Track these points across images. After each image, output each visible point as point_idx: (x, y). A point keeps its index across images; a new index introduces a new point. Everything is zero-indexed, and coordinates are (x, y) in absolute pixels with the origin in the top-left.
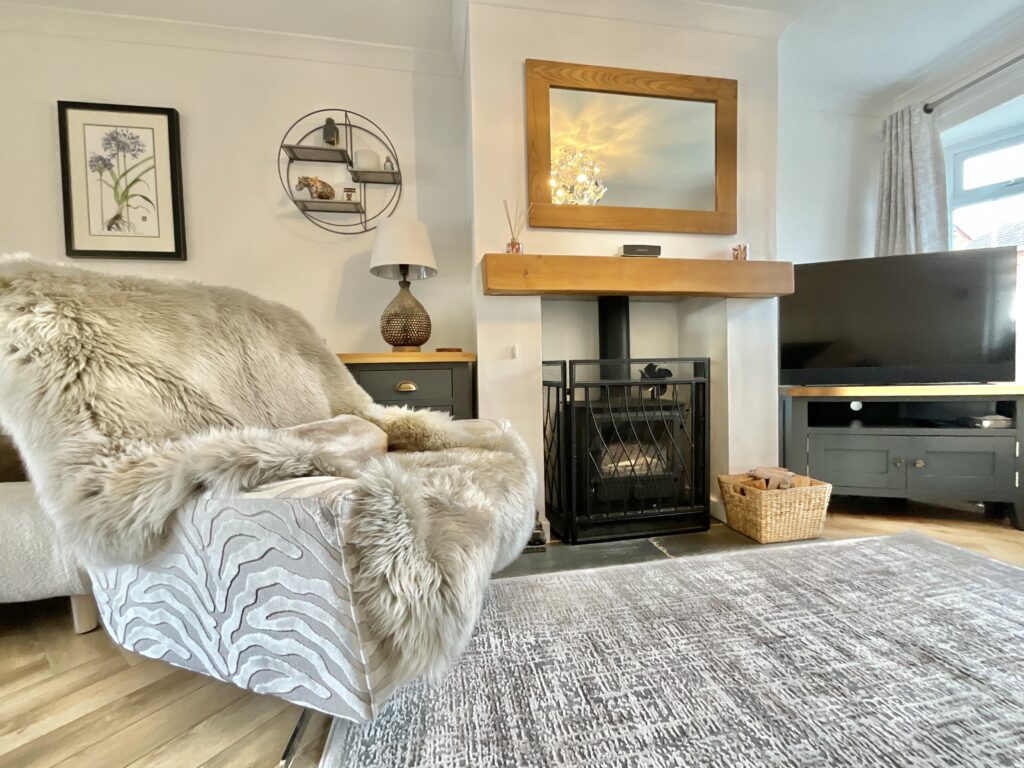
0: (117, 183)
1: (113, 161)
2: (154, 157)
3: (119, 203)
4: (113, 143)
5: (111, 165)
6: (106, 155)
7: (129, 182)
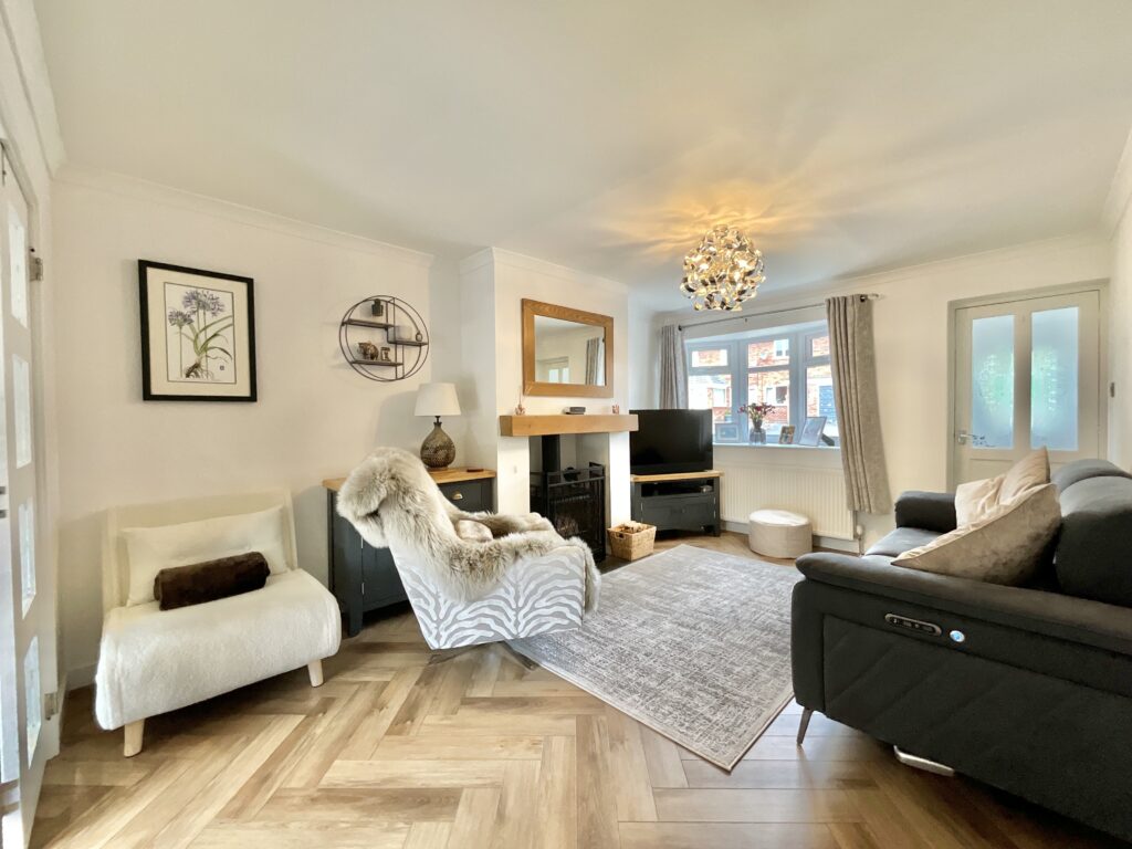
0: (197, 336)
1: (194, 317)
2: (233, 316)
3: (199, 354)
4: (194, 301)
5: (192, 321)
6: (186, 311)
7: (209, 336)
